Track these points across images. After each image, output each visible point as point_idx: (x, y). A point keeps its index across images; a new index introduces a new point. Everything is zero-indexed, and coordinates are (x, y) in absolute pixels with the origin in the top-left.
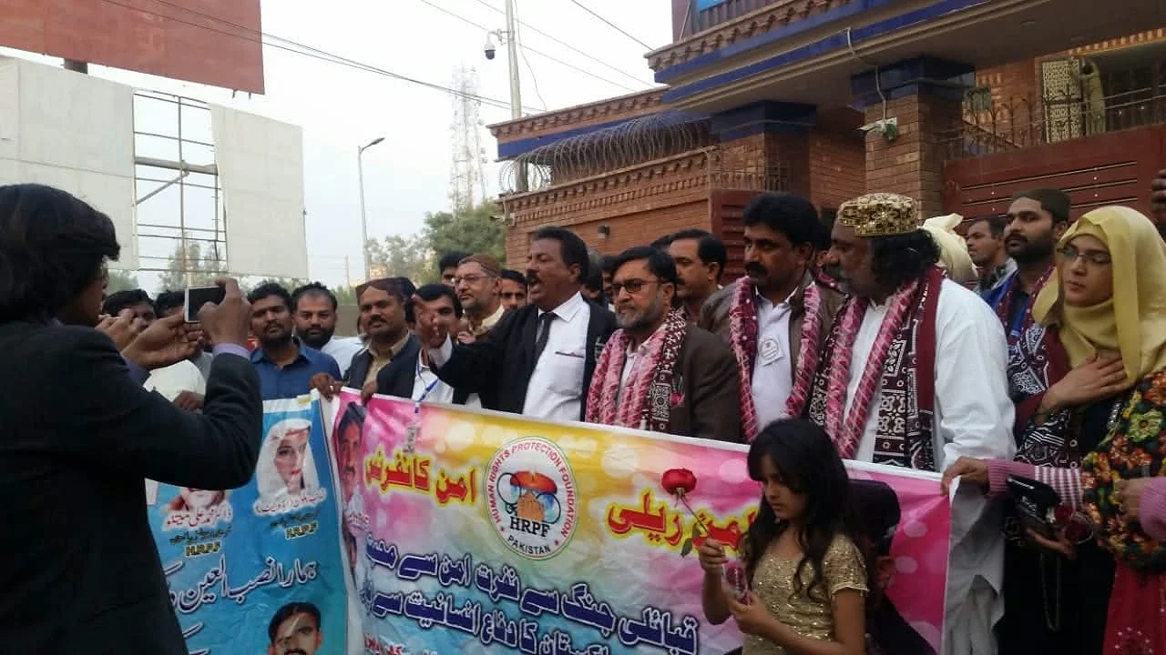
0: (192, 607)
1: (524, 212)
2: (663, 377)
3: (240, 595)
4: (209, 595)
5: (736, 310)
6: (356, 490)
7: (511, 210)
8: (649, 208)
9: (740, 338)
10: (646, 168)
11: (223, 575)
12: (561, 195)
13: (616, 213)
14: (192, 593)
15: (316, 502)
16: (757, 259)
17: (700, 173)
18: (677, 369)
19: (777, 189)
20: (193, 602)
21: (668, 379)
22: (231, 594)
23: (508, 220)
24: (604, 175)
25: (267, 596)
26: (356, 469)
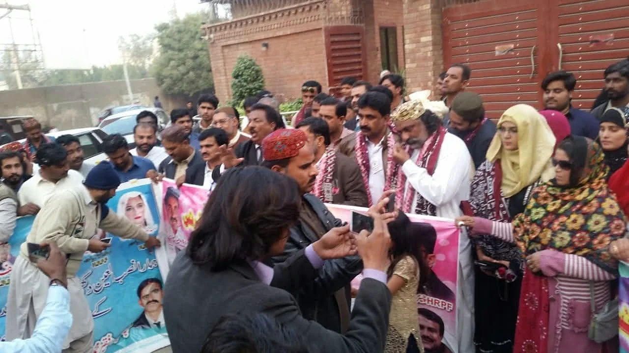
0: (100, 290)
1: (218, 34)
2: (328, 181)
3: (121, 280)
4: (107, 283)
5: (358, 149)
6: (179, 229)
7: (211, 32)
8: (289, 33)
9: (362, 162)
10: (286, 10)
11: (111, 273)
12: (239, 24)
13: (271, 35)
14: (98, 284)
15: (153, 231)
16: (366, 124)
17: (316, 13)
18: (334, 175)
19: (357, 23)
20: (100, 288)
21: (331, 181)
22: (117, 280)
23: (210, 39)
24: (262, 14)
25: (133, 277)
26: (177, 219)
